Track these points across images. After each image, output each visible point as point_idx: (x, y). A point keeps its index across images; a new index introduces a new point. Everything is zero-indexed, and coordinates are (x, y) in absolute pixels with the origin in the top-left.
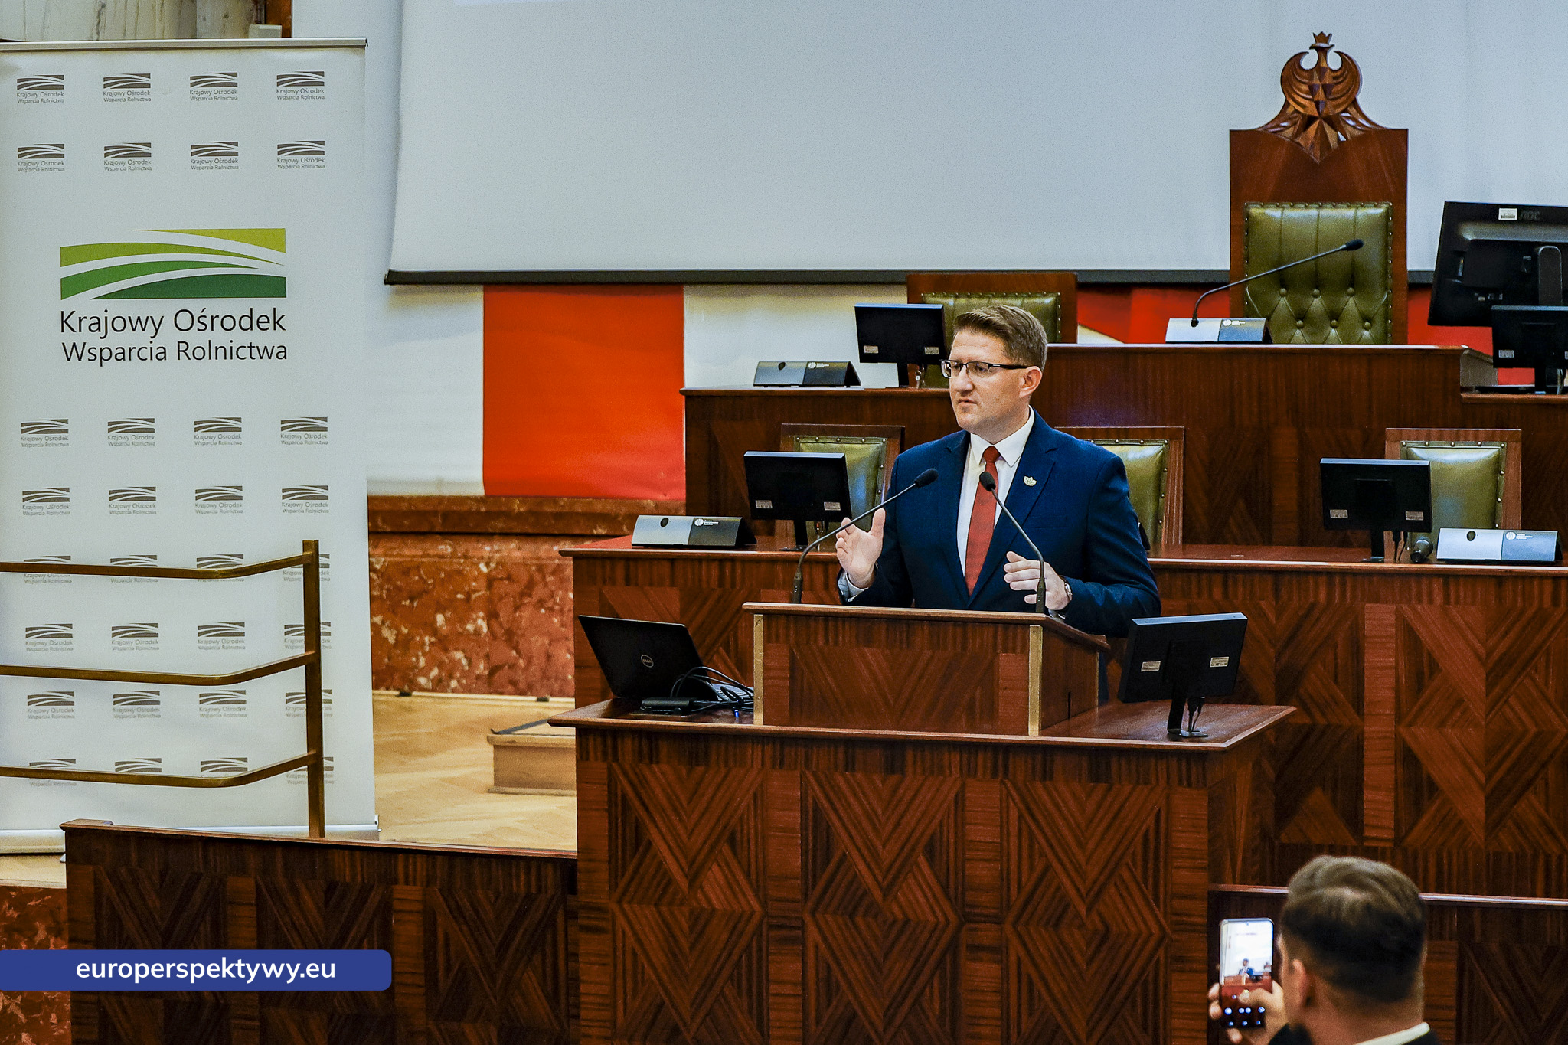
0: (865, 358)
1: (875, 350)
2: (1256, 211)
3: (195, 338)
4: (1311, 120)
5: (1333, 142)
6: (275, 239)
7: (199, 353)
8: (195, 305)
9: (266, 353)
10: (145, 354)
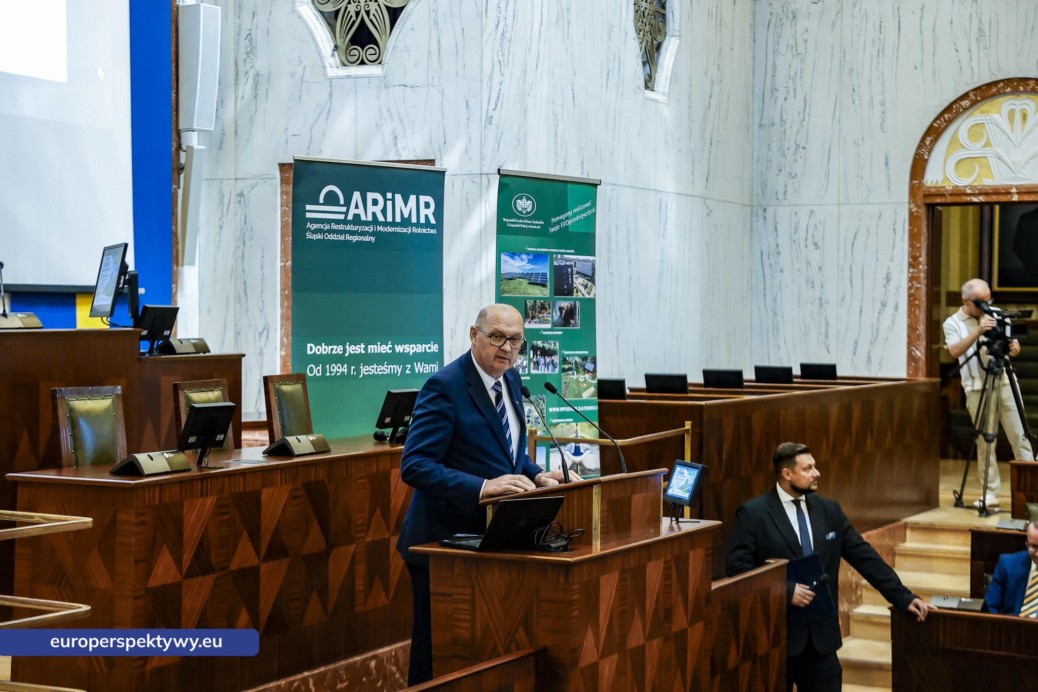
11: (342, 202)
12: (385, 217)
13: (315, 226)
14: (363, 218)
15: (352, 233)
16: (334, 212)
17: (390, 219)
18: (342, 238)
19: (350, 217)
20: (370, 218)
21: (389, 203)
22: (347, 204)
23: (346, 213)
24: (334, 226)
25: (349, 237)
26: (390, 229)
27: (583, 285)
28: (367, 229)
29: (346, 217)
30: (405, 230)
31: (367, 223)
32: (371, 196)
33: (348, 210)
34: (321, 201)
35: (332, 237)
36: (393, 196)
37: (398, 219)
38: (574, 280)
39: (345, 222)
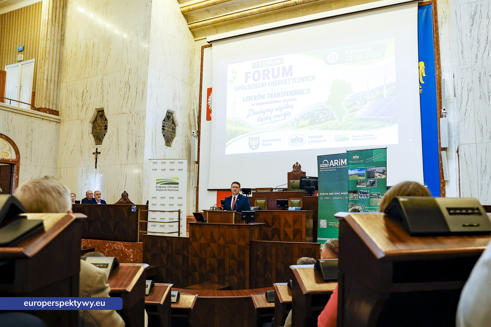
0: (243, 194)
1: (244, 193)
2: (290, 181)
3: (169, 189)
4: (296, 171)
5: (298, 173)
6: (178, 179)
7: (170, 190)
8: (170, 185)
9: (176, 190)
10: (165, 190)
11: (328, 163)
12: (339, 165)
13: (322, 169)
14: (333, 165)
15: (330, 169)
16: (326, 165)
17: (340, 165)
18: (328, 170)
19: (330, 166)
20: (335, 165)
21: (340, 162)
22: (329, 163)
23: (329, 165)
24: (326, 168)
25: (329, 170)
26: (340, 167)
27: (378, 175)
28: (334, 168)
29: (329, 166)
30: (343, 167)
31: (334, 167)
32: (335, 161)
33: (329, 164)
34: (323, 163)
35: (325, 170)
36: (341, 160)
37: (342, 165)
38: (375, 174)
39: (329, 167)
